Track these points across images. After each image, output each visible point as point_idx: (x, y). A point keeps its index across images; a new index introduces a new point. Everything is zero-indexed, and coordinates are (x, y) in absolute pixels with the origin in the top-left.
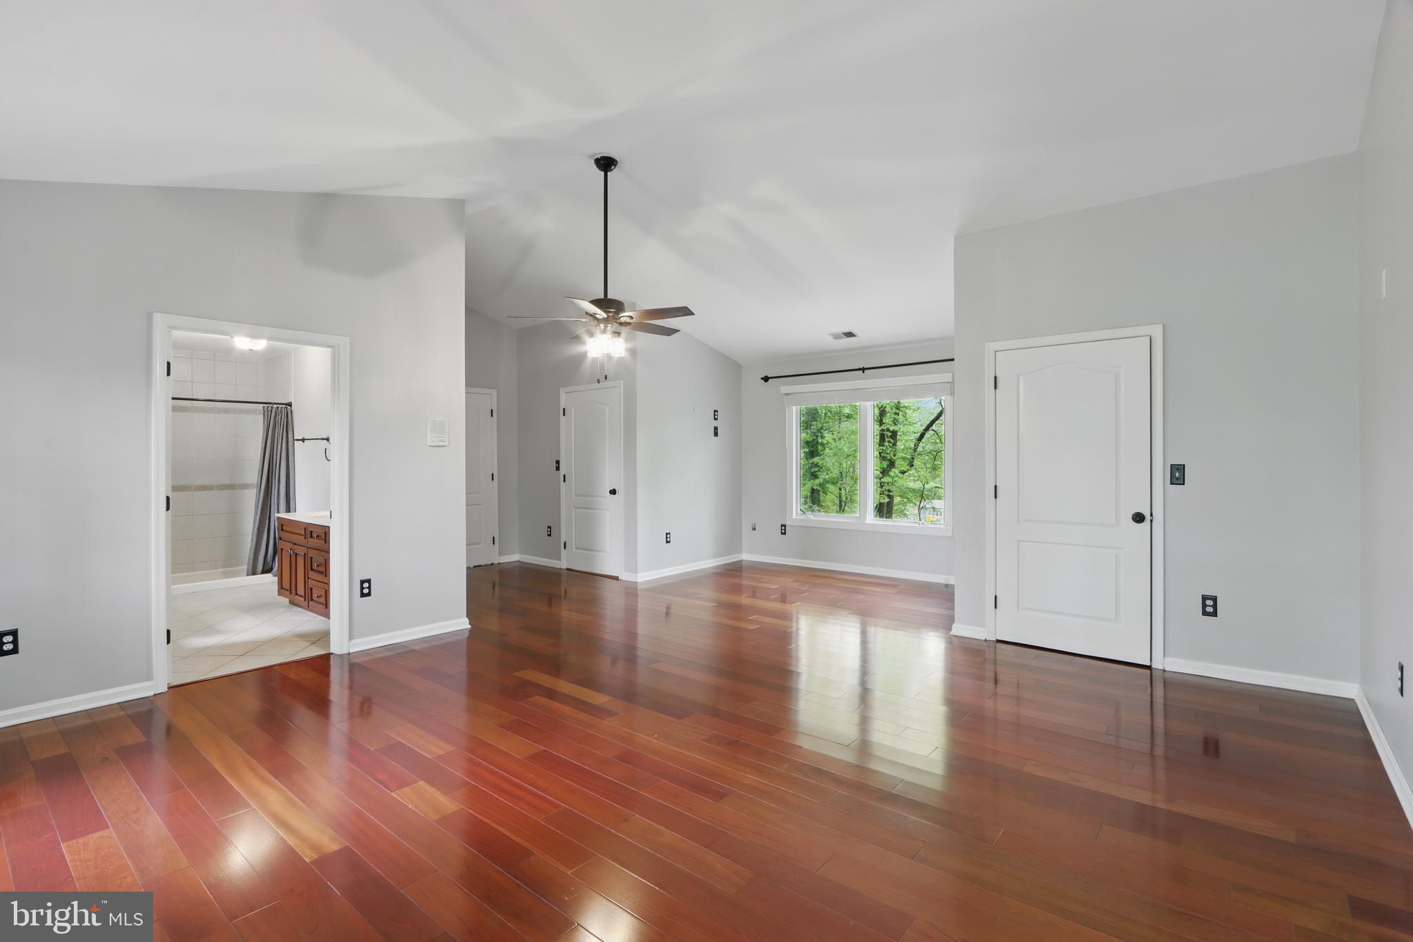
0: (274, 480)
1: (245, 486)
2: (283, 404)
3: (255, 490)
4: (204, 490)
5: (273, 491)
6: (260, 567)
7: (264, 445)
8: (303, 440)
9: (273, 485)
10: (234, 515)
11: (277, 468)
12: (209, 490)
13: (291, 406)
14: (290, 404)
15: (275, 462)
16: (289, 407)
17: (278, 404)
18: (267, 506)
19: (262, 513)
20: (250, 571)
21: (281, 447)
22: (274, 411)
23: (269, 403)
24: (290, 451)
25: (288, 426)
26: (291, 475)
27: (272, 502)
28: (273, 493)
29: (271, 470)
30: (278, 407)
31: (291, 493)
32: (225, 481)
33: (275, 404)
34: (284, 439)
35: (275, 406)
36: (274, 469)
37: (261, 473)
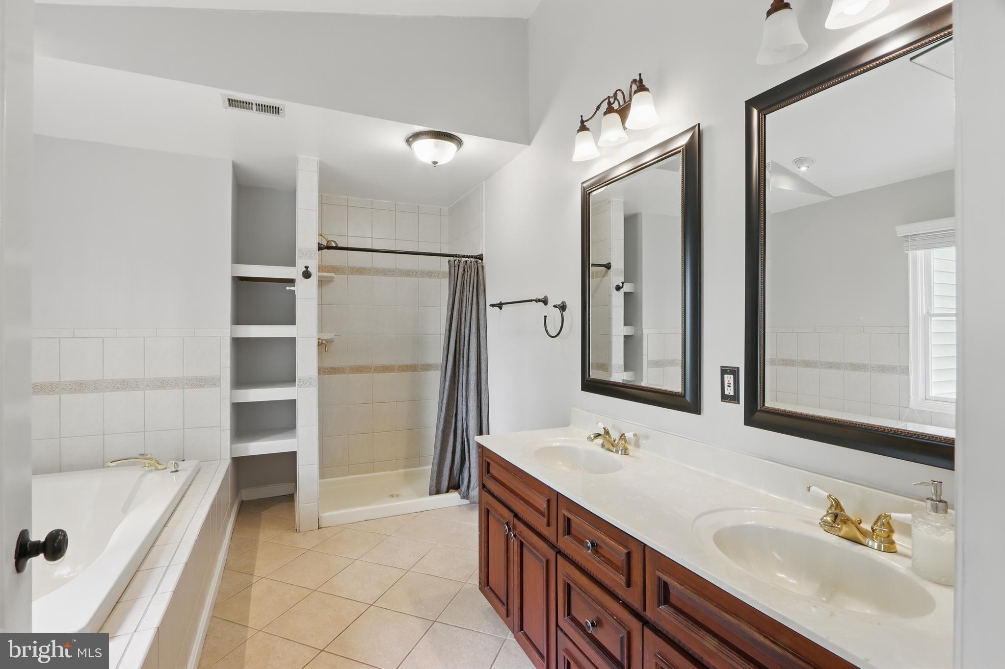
0: (461, 363)
1: (427, 367)
2: (472, 257)
3: (439, 372)
4: (384, 372)
5: (461, 378)
6: (445, 483)
7: (450, 313)
8: (500, 306)
9: (461, 370)
10: (416, 403)
11: (466, 347)
12: (390, 372)
13: (482, 260)
14: (480, 257)
15: (462, 337)
16: (480, 261)
17: (467, 257)
18: (454, 399)
19: (447, 409)
20: (434, 488)
21: (470, 317)
22: (462, 265)
23: (456, 256)
24: (482, 322)
25: (479, 288)
26: (483, 357)
27: (460, 394)
28: (461, 381)
29: (458, 349)
30: (466, 261)
31: (483, 382)
32: (407, 361)
33: (463, 256)
34: (474, 306)
35: (463, 259)
36: (462, 347)
37: (446, 353)
